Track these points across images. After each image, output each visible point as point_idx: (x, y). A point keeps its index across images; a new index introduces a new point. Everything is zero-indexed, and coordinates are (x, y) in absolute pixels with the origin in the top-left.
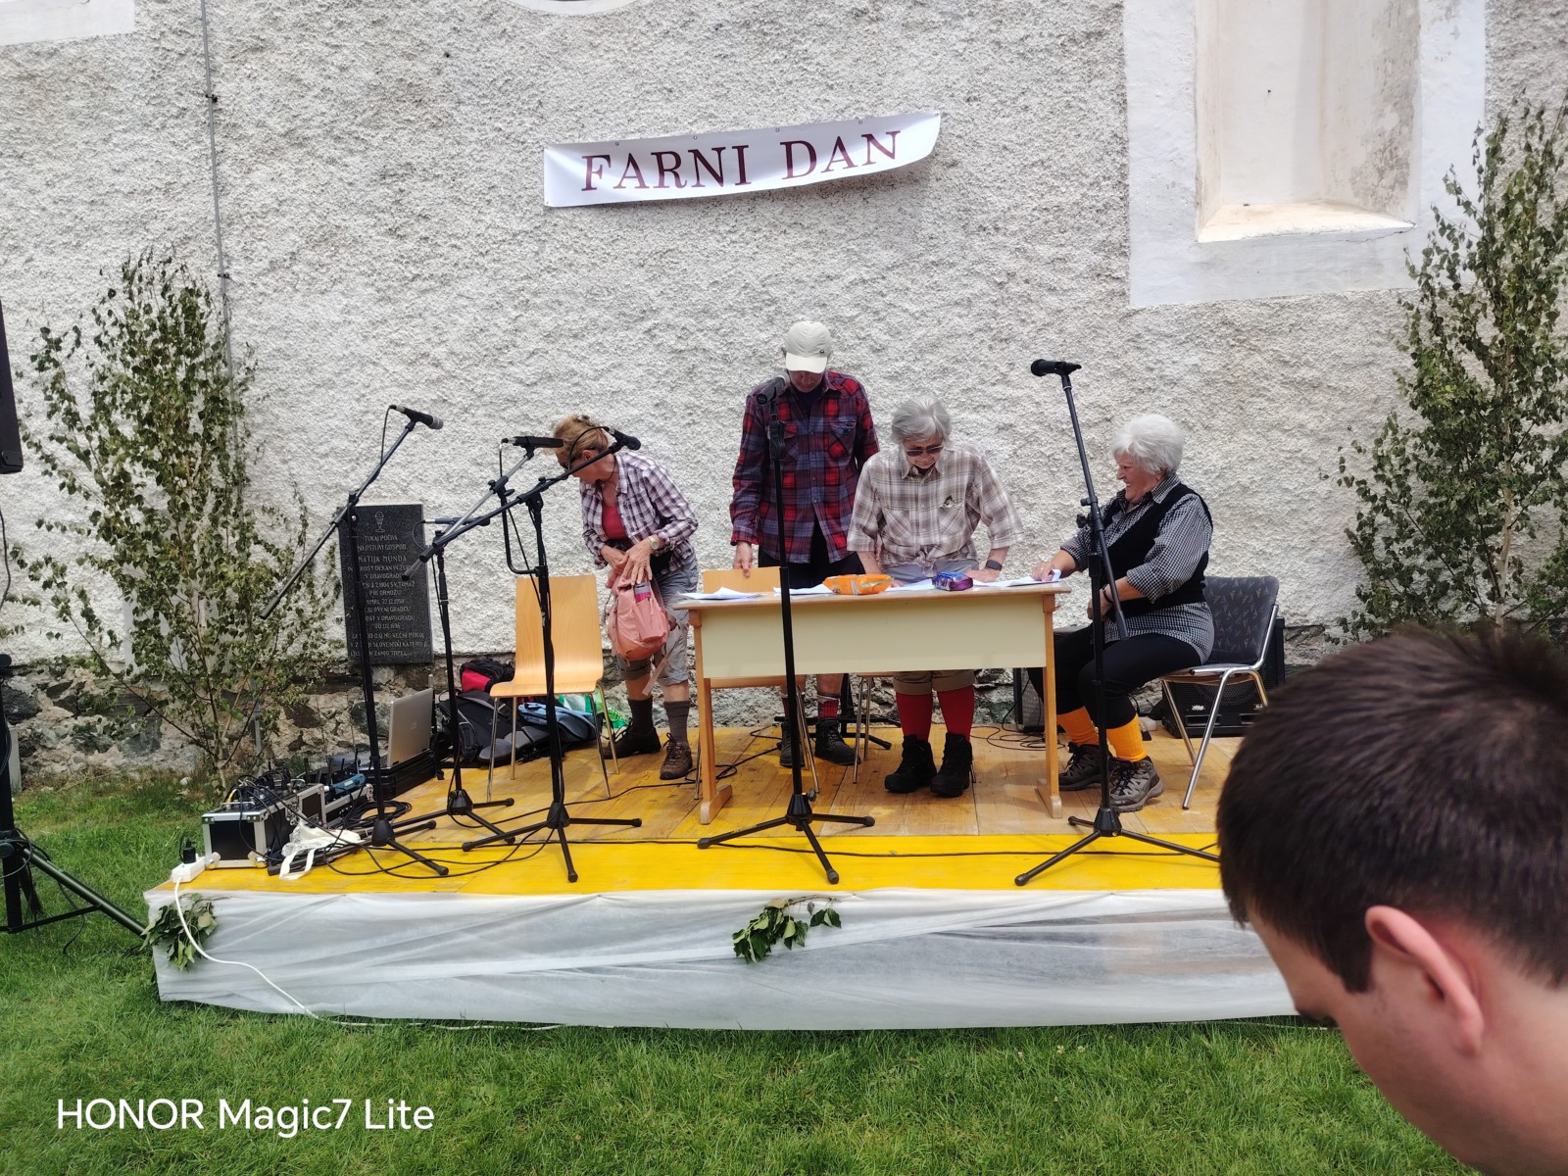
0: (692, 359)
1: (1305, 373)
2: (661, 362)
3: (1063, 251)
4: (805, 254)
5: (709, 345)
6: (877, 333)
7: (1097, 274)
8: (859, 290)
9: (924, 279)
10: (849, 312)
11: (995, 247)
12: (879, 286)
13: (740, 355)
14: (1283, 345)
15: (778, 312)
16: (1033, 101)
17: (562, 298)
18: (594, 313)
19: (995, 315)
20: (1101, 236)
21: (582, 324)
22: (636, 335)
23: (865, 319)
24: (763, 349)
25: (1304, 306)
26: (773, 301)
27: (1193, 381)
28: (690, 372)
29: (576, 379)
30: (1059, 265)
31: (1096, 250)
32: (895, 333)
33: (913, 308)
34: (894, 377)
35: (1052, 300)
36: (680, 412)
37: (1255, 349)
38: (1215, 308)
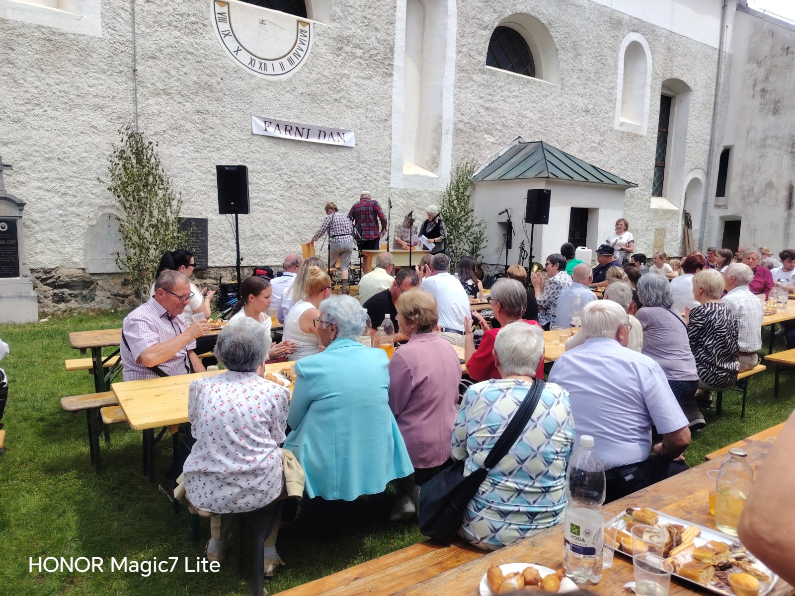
0: (291, 184)
1: (420, 206)
2: (283, 183)
3: (378, 171)
4: (322, 160)
5: (296, 181)
6: (338, 184)
7: (385, 177)
8: (334, 172)
9: (349, 172)
10: (332, 178)
11: (365, 167)
12: (339, 172)
13: (304, 185)
14: (417, 199)
15: (314, 175)
16: (373, 133)
17: (255, 161)
18: (264, 167)
19: (364, 184)
20: (386, 169)
21: (261, 169)
22: (276, 175)
23: (335, 180)
24: (310, 184)
25: (421, 191)
26: (313, 172)
27: (401, 205)
28: (291, 187)
29: (258, 185)
30: (377, 174)
31: (385, 172)
32: (342, 185)
33: (346, 179)
34: (341, 196)
35: (375, 182)
36: (287, 198)
37: (412, 200)
38: (406, 189)
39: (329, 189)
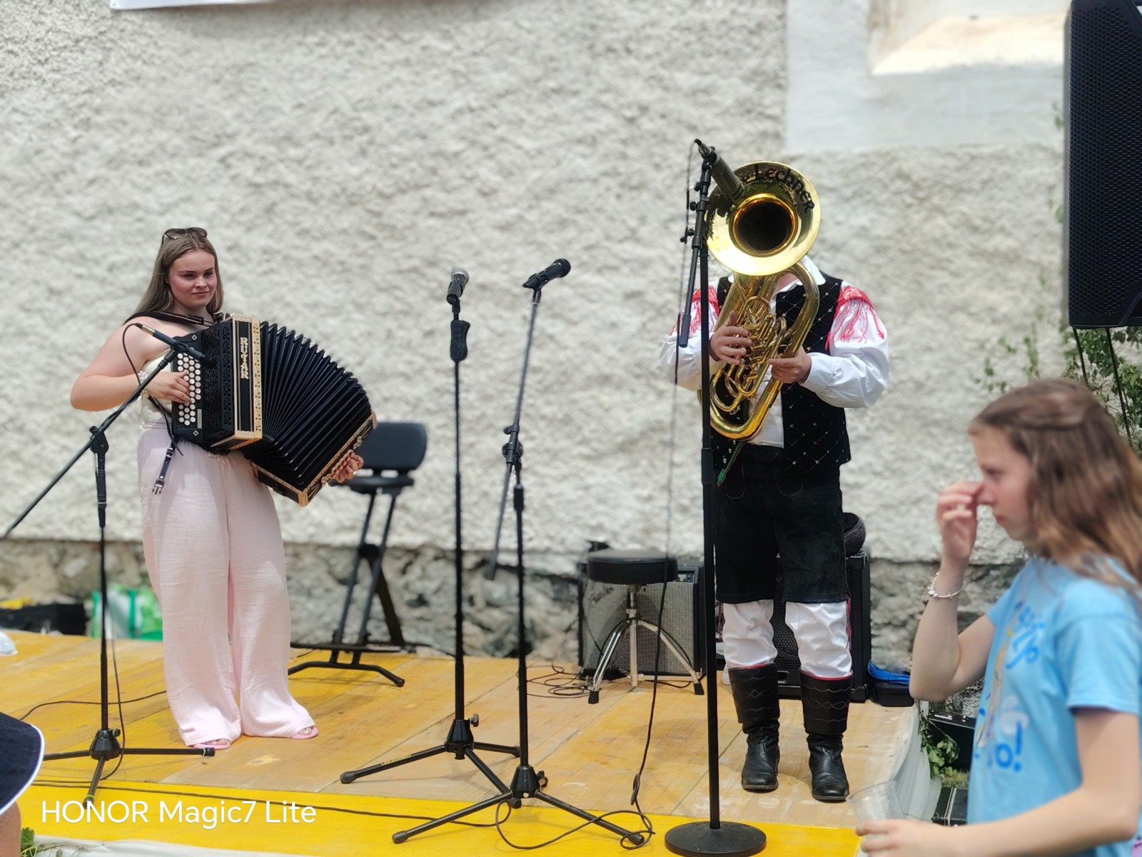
2: (237, 197)
3: (707, 81)
5: (291, 178)
6: (487, 173)
7: (747, 110)
8: (467, 120)
10: (454, 146)
11: (628, 74)
12: (490, 115)
20: (753, 63)
22: (208, 165)
30: (703, 98)
39: (444, 200)
